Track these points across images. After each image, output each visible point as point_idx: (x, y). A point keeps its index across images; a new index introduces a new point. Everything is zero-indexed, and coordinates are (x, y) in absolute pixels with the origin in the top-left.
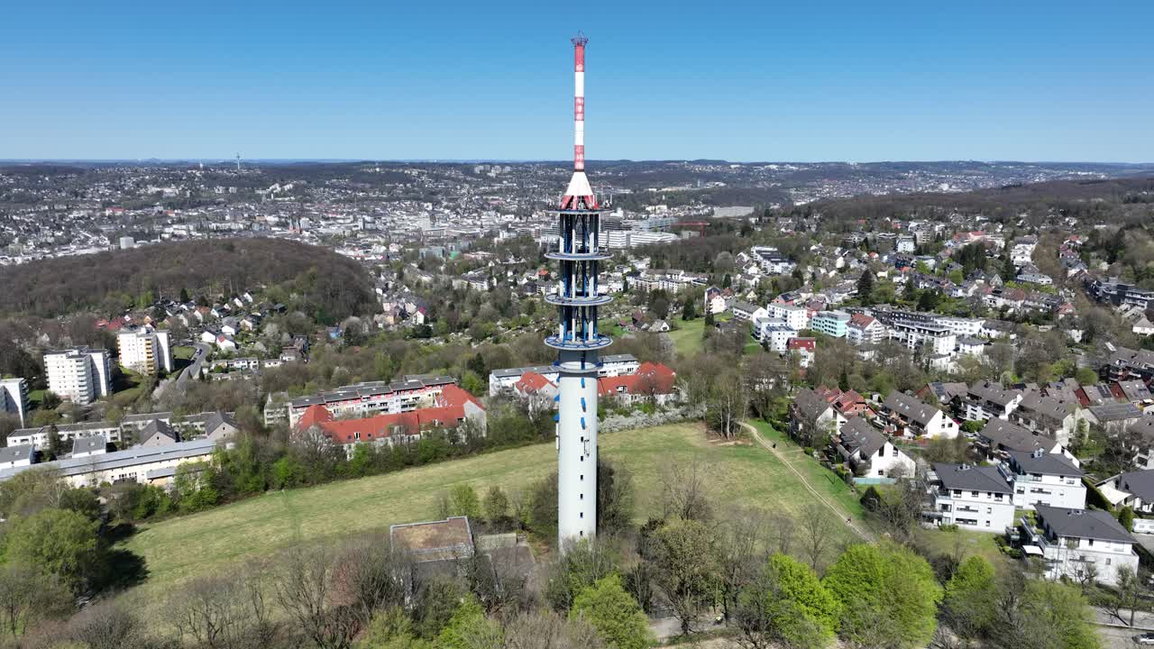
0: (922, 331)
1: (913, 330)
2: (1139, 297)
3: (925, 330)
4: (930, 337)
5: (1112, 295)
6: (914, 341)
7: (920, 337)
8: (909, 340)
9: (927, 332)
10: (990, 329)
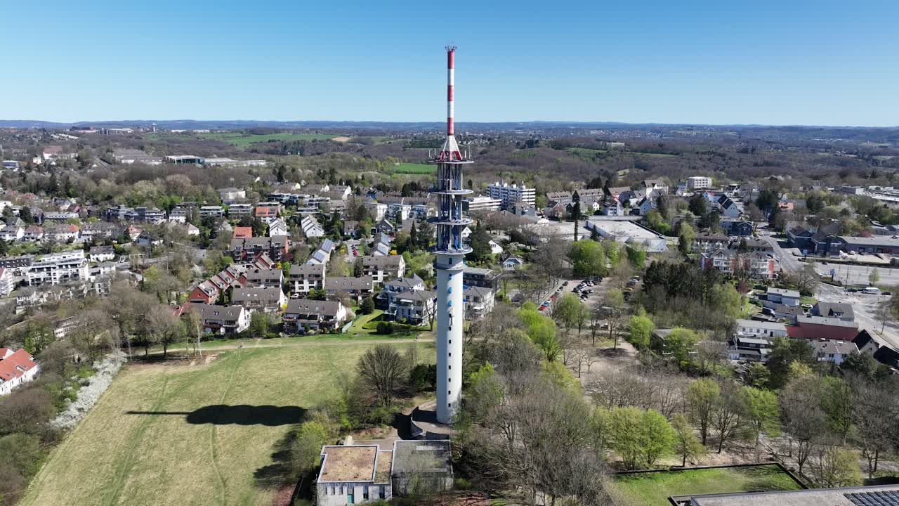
0: (64, 267)
1: (54, 268)
2: (154, 214)
3: (67, 266)
4: (74, 270)
5: (135, 217)
6: (58, 276)
7: (64, 272)
8: (53, 277)
9: (69, 266)
10: (98, 254)
